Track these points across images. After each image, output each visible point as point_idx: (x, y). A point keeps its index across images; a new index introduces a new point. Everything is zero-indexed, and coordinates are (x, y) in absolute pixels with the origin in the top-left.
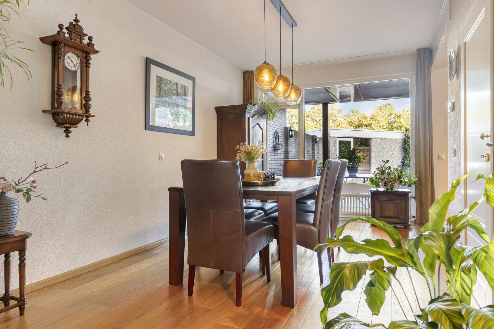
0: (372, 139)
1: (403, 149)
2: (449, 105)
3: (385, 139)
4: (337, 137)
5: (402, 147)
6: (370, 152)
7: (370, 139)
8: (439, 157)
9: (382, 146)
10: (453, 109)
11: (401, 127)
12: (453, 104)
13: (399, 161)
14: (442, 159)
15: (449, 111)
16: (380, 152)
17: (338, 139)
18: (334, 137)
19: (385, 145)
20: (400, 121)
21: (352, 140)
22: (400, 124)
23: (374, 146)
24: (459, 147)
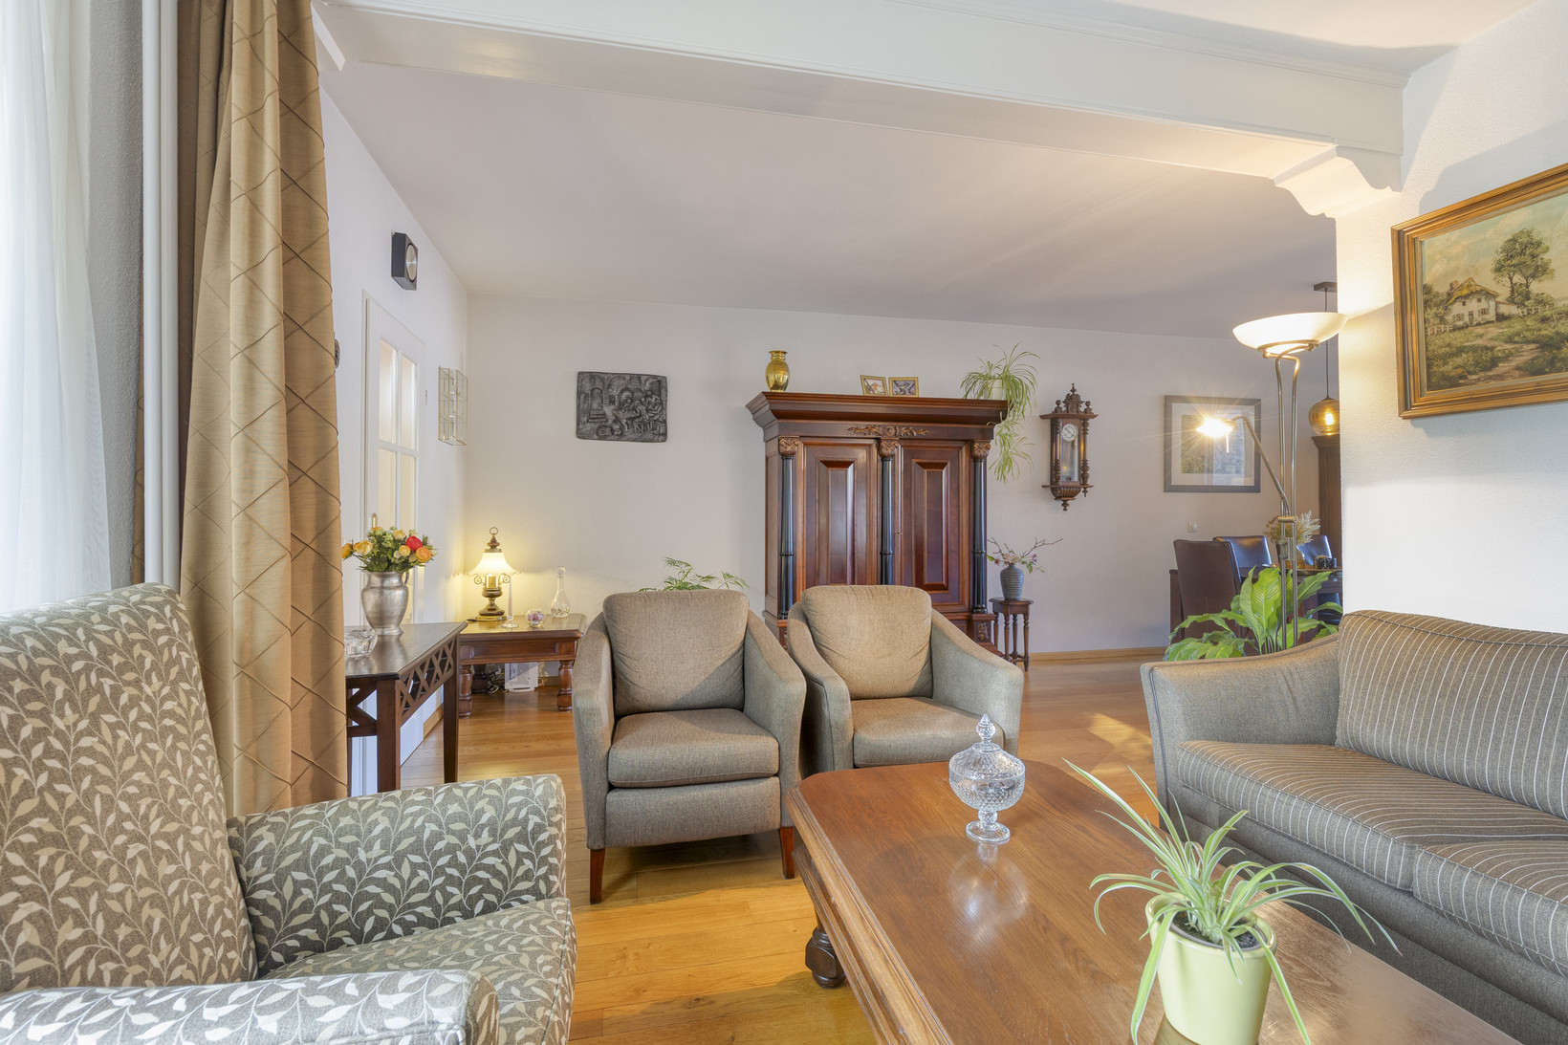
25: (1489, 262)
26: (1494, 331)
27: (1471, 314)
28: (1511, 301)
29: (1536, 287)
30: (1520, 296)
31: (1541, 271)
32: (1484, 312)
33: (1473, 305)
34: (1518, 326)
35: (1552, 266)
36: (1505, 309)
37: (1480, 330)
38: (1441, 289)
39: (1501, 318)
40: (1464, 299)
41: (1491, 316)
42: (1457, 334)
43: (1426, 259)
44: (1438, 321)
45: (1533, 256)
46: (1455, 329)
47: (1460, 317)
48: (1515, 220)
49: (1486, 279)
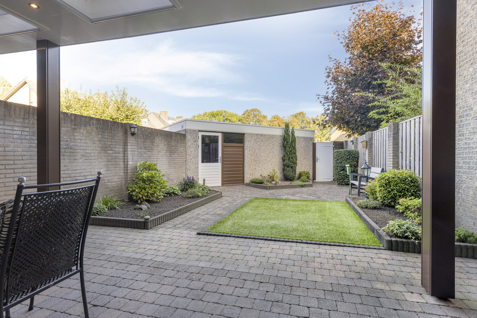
0: (246, 135)
1: (283, 147)
3: (261, 135)
4: (199, 131)
5: (282, 144)
6: (243, 149)
7: (244, 134)
9: (258, 143)
13: (278, 160)
16: (256, 150)
17: (200, 134)
18: (194, 131)
19: (261, 142)
21: (220, 136)
23: (248, 144)
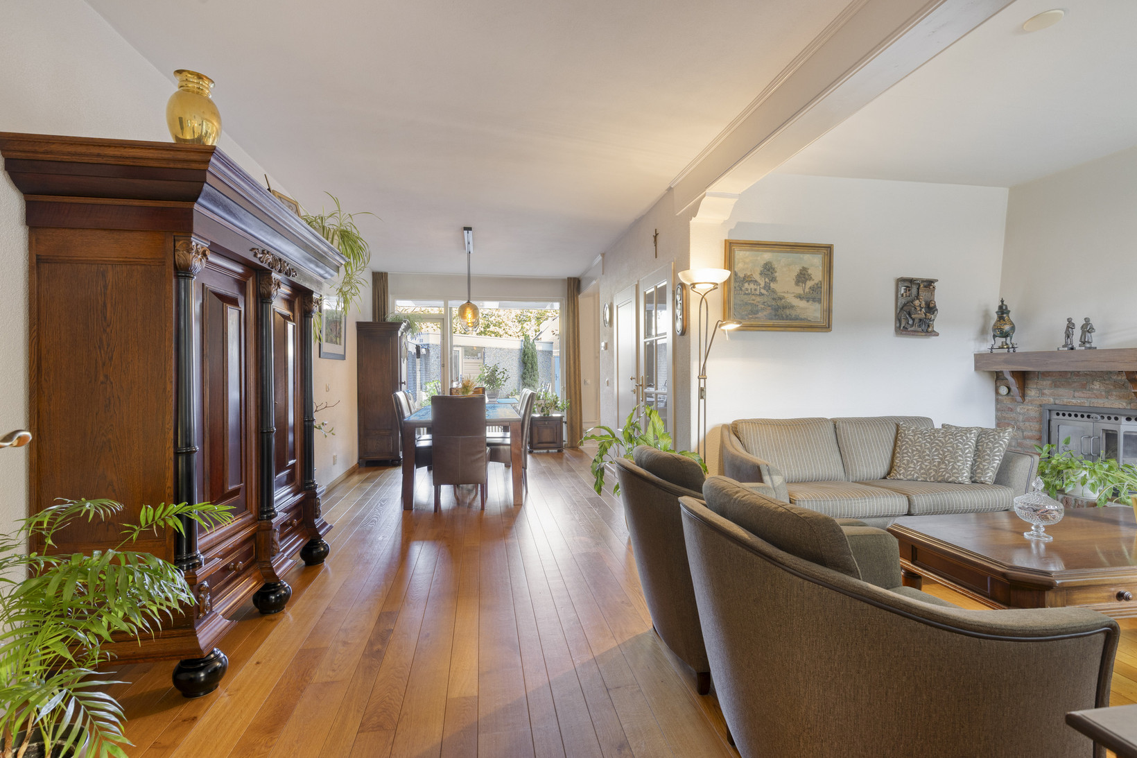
2: (603, 344)
3: (500, 349)
8: (585, 382)
9: (498, 358)
10: (606, 348)
11: (500, 323)
12: (606, 344)
14: (588, 384)
15: (602, 349)
20: (499, 314)
22: (499, 319)
24: (613, 379)
25: (759, 269)
26: (758, 299)
27: (751, 289)
28: (764, 288)
29: (773, 285)
30: (767, 287)
31: (773, 280)
32: (755, 290)
33: (752, 286)
34: (766, 300)
35: (777, 279)
36: (763, 291)
37: (754, 297)
38: (741, 275)
39: (761, 294)
40: (749, 282)
41: (758, 292)
42: (746, 296)
43: (736, 260)
44: (739, 289)
45: (772, 273)
46: (745, 294)
47: (747, 289)
48: (767, 256)
49: (757, 277)
